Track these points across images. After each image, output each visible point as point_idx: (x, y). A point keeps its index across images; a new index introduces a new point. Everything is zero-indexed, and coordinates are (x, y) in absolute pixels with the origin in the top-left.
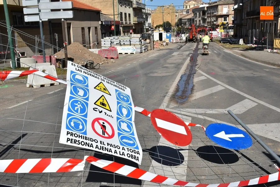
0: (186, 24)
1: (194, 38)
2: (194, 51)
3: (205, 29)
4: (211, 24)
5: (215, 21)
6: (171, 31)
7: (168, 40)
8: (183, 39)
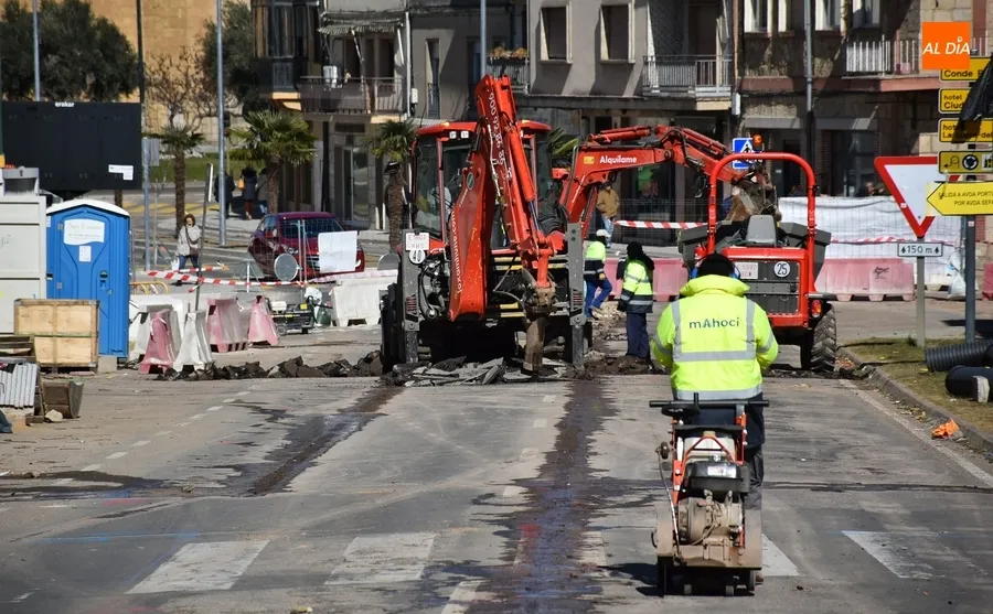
0: (389, 68)
1: (511, 310)
2: (511, 525)
3: (696, 156)
4: (798, 77)
5: (863, 31)
6: (127, 172)
7: (82, 316)
8: (342, 314)
